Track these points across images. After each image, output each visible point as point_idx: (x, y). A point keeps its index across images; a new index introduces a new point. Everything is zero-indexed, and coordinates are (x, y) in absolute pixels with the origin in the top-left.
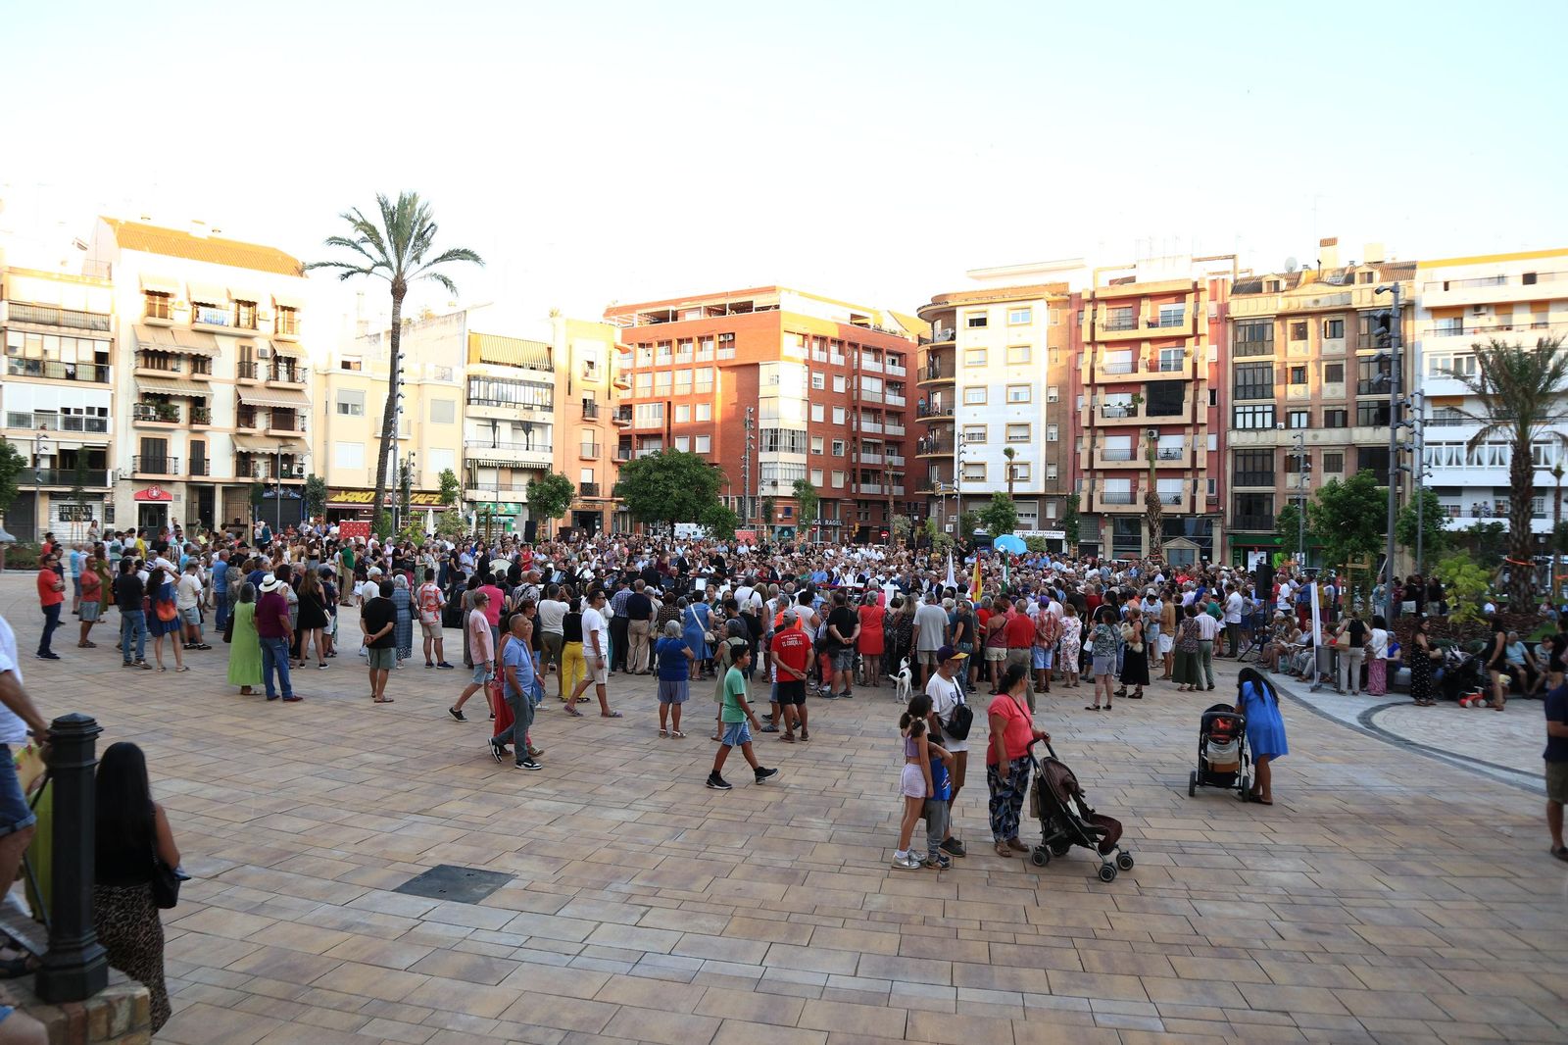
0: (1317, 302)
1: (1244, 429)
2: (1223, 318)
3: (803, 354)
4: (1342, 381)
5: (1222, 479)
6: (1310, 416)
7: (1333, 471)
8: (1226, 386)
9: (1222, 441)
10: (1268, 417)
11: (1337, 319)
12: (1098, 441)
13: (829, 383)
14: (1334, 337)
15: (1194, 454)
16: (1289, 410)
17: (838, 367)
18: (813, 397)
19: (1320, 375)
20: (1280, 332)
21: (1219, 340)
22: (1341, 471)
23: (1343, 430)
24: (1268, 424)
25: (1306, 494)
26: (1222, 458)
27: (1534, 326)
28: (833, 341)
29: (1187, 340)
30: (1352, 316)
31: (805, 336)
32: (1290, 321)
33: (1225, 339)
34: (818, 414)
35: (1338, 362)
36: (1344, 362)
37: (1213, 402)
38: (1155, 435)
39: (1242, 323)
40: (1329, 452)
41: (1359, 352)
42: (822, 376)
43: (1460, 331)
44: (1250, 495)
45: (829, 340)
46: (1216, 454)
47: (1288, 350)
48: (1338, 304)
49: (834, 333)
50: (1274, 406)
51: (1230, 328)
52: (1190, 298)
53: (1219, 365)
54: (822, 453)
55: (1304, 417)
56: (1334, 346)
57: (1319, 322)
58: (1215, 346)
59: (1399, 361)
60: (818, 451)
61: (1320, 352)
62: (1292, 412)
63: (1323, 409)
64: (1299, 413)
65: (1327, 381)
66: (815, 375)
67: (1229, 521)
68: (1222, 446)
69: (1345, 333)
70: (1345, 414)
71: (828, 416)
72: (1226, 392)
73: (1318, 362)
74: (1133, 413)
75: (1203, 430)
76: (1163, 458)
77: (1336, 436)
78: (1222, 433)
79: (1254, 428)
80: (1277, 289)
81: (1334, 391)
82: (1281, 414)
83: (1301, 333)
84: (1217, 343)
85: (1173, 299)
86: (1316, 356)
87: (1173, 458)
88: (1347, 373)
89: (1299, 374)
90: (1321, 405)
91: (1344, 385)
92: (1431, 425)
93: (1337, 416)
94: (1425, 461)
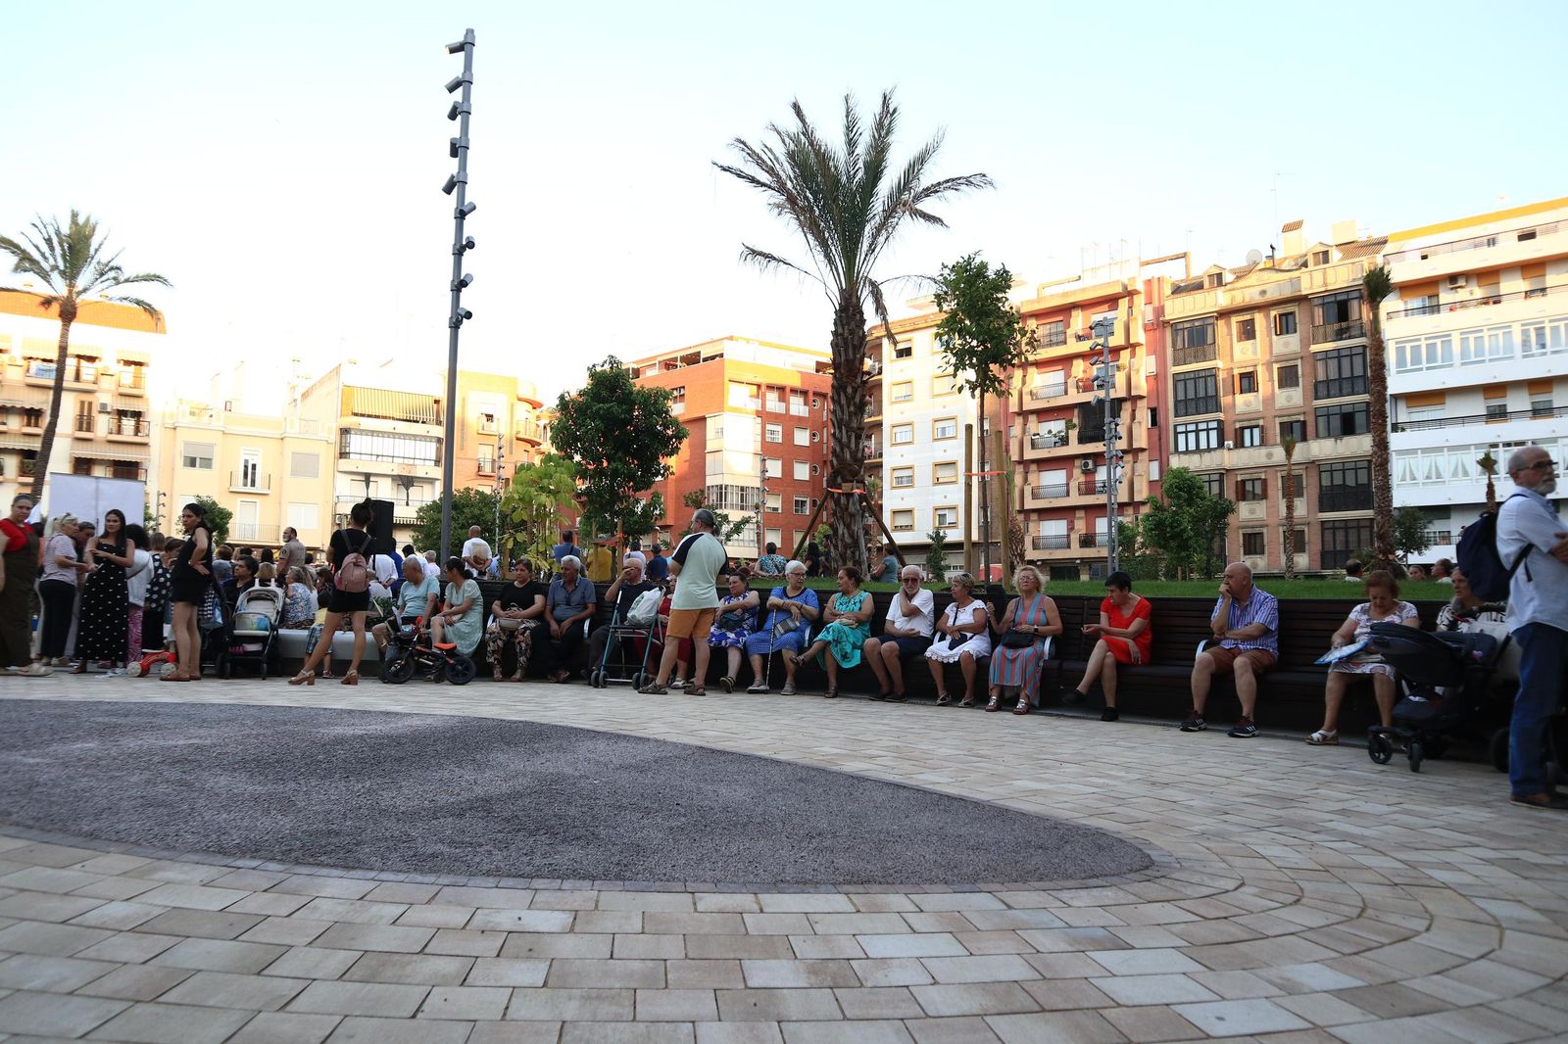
0: (1264, 292)
1: (1187, 452)
2: (1159, 324)
3: (756, 405)
4: (1298, 385)
6: (1262, 429)
8: (1166, 403)
9: (1164, 467)
10: (1214, 435)
11: (1286, 312)
12: (1031, 477)
13: (788, 436)
14: (1287, 333)
15: (1132, 486)
16: (1238, 425)
17: (800, 419)
18: (768, 451)
19: (1271, 380)
20: (1226, 333)
21: (1157, 350)
22: (1302, 496)
23: (1302, 444)
24: (1214, 444)
25: (1262, 526)
27: (1528, 294)
28: (794, 391)
29: (1122, 352)
30: (1305, 306)
31: (759, 386)
32: (1234, 319)
33: (1164, 348)
34: (775, 469)
35: (1292, 363)
36: (1299, 362)
37: (1154, 422)
38: (1090, 466)
39: (1180, 326)
40: (1287, 473)
41: (1314, 347)
42: (779, 428)
43: (1435, 309)
45: (788, 390)
46: (1159, 484)
47: (1234, 354)
48: (1287, 293)
49: (796, 383)
50: (1220, 422)
51: (1168, 333)
52: (1123, 303)
53: (1157, 378)
54: (780, 511)
55: (1256, 432)
56: (1286, 345)
57: (1267, 316)
58: (1153, 357)
60: (776, 509)
61: (1271, 353)
62: (1242, 428)
63: (1278, 421)
64: (1251, 428)
65: (1281, 386)
66: (769, 427)
68: (1165, 473)
69: (1298, 326)
70: (1303, 424)
71: (788, 470)
72: (1167, 410)
73: (1269, 365)
74: (1065, 441)
75: (1143, 456)
76: (1099, 492)
78: (1164, 458)
79: (1198, 450)
80: (1220, 283)
81: (1289, 399)
82: (1229, 431)
83: (1248, 332)
84: (1155, 353)
85: (1106, 307)
86: (1268, 357)
88: (1303, 375)
89: (1248, 382)
90: (1275, 417)
91: (1300, 389)
92: (1403, 430)
93: (1297, 428)
94: (1396, 476)
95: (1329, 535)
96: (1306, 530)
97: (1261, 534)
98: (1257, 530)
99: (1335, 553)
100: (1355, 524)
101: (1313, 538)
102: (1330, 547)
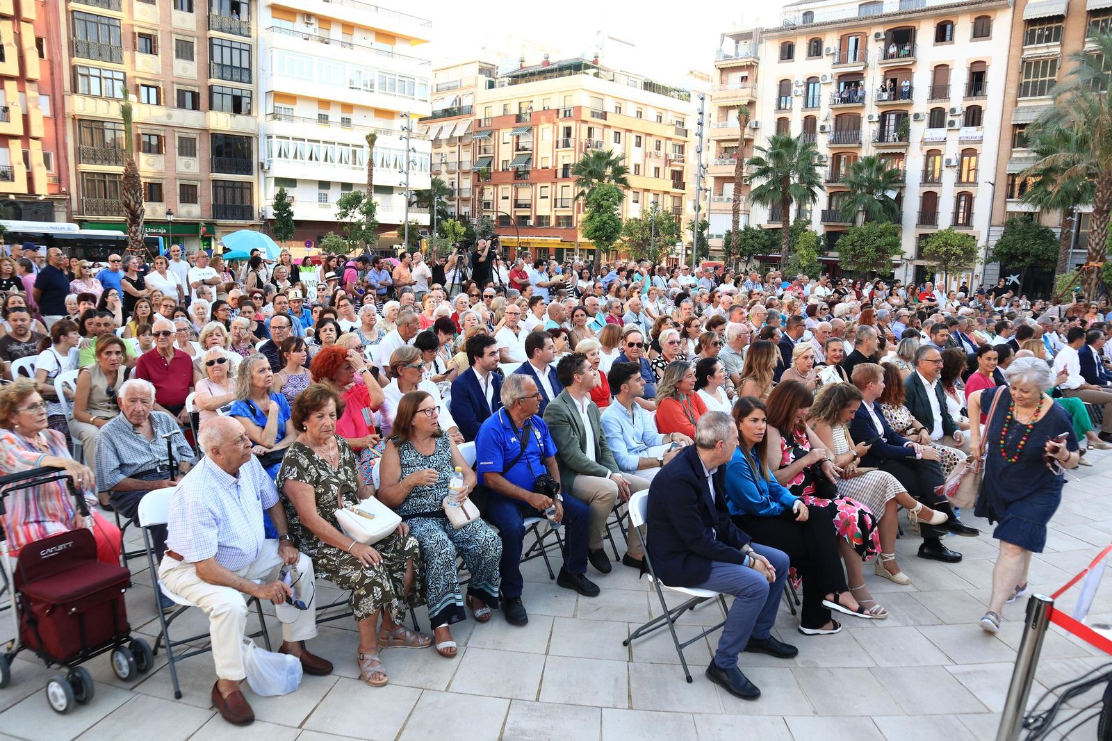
1: (89, 95)
4: (193, 60)
5: (62, 154)
6: (160, 92)
7: (187, 155)
8: (58, 37)
9: (59, 105)
10: (119, 85)
14: (185, 11)
15: (26, 119)
16: (138, 82)
19: (170, 48)
22: (195, 156)
23: (195, 112)
24: (119, 94)
26: (60, 127)
27: (343, 44)
35: (188, 39)
37: (40, 53)
40: (183, 135)
41: (213, 33)
43: (295, 33)
44: (101, 175)
46: (52, 122)
47: (135, 12)
50: (123, 74)
56: (184, 21)
59: (250, 51)
61: (170, 23)
62: (143, 85)
63: (176, 87)
64: (149, 87)
65: (178, 56)
67: (74, 206)
68: (59, 111)
69: (195, 8)
70: (195, 96)
72: (61, 47)
73: (168, 34)
75: (33, 87)
77: (189, 118)
78: (58, 97)
79: (101, 96)
81: (185, 70)
82: (130, 88)
86: (166, 26)
88: (198, 52)
89: (149, 43)
90: (173, 83)
91: (195, 64)
92: (280, 119)
93: (189, 97)
94: (276, 153)
95: (221, 191)
96: (199, 185)
97: (160, 185)
98: (157, 181)
99: (225, 207)
100: (231, 185)
101: (206, 194)
102: (221, 202)
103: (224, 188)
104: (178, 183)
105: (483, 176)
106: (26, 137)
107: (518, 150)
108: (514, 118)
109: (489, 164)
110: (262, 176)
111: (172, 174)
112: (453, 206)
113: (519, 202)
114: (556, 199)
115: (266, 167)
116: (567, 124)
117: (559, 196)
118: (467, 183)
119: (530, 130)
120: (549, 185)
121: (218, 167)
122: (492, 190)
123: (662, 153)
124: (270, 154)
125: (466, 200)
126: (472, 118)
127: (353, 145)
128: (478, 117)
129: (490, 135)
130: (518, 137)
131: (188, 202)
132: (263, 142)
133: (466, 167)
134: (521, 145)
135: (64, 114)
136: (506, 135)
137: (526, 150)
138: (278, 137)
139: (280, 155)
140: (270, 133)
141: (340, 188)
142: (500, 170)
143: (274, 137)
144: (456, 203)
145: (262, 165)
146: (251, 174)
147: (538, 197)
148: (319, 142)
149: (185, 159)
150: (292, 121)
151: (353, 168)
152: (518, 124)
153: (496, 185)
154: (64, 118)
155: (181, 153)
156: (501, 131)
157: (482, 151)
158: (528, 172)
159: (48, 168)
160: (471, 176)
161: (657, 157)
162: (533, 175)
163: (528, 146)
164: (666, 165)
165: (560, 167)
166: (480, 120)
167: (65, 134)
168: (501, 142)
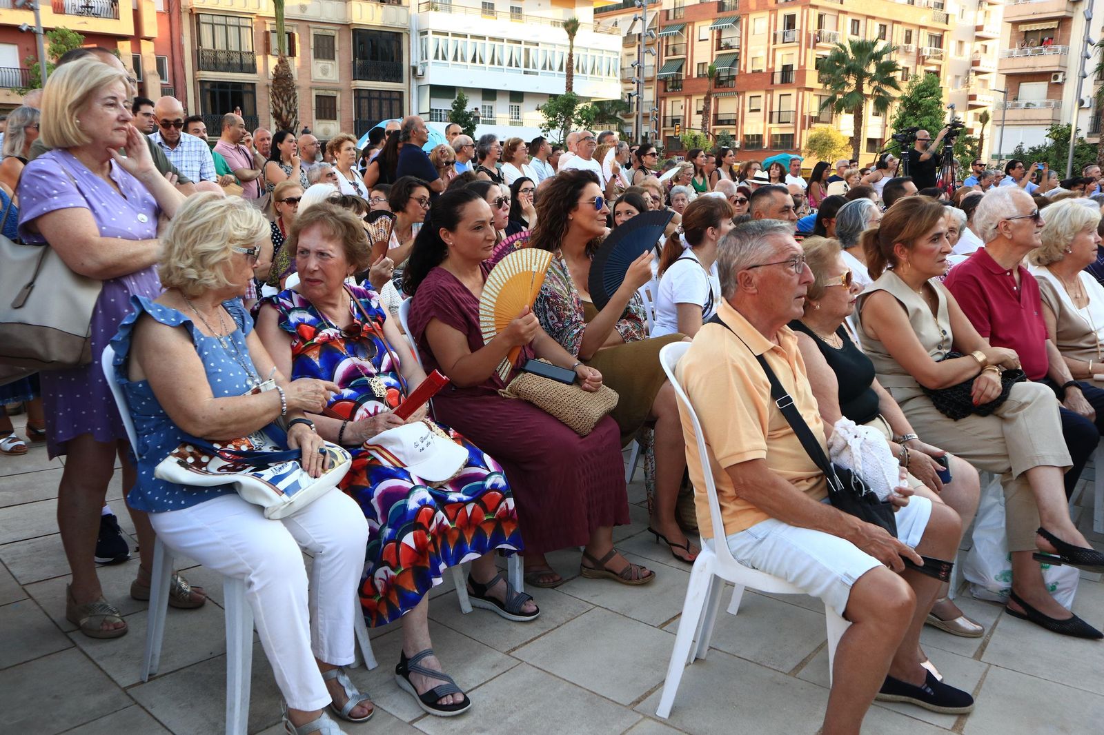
5: (177, 60)
7: (324, 58)
15: (137, 14)
22: (334, 59)
23: (334, 3)
26: (175, 25)
40: (320, 32)
44: (222, 85)
46: (166, 18)
68: (174, 4)
76: (79, 14)
77: (328, 10)
87: (97, 15)
92: (436, 10)
94: (431, 54)
95: (365, 103)
96: (339, 96)
101: (346, 106)
102: (365, 117)
103: (370, 99)
104: (314, 93)
105: (671, 84)
106: (137, 37)
107: (719, 48)
108: (716, 6)
109: (680, 70)
110: (414, 84)
111: (308, 83)
112: (630, 124)
113: (720, 118)
114: (771, 113)
115: (420, 72)
116: (789, 11)
117: (776, 109)
118: (649, 95)
119: (737, 21)
120: (762, 94)
121: (360, 72)
122: (683, 103)
123: (913, 47)
124: (425, 56)
125: (646, 116)
126: (657, 9)
127: (526, 43)
128: (665, 7)
129: (681, 30)
130: (720, 32)
131: (325, 118)
132: (415, 39)
133: (649, 73)
134: (724, 42)
135: (179, 8)
136: (704, 29)
137: (731, 48)
138: (434, 33)
139: (436, 57)
140: (424, 27)
141: (508, 99)
142: (695, 76)
143: (430, 32)
144: (634, 120)
145: (415, 69)
146: (401, 82)
147: (747, 109)
148: (484, 38)
149: (322, 63)
150: (450, 11)
151: (526, 73)
152: (721, 15)
153: (689, 96)
154: (180, 12)
155: (318, 55)
156: (697, 25)
157: (670, 52)
158: (734, 78)
159: (162, 77)
160: (654, 86)
161: (907, 52)
162: (740, 81)
163: (735, 43)
164: (918, 63)
165: (778, 68)
166: (668, 11)
167: (180, 34)
168: (696, 39)
